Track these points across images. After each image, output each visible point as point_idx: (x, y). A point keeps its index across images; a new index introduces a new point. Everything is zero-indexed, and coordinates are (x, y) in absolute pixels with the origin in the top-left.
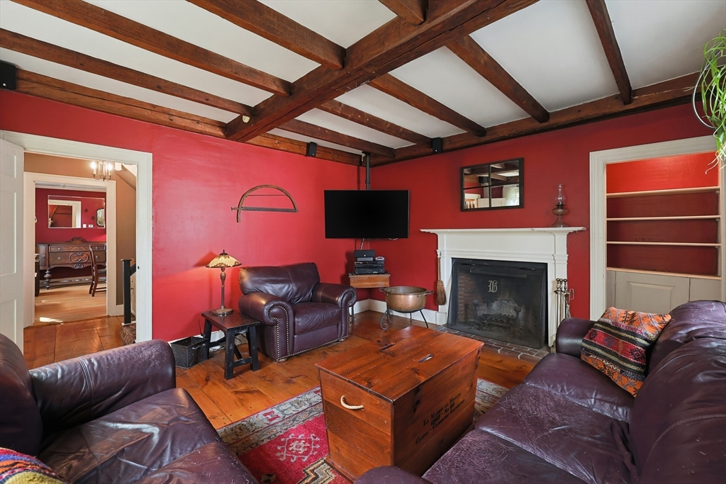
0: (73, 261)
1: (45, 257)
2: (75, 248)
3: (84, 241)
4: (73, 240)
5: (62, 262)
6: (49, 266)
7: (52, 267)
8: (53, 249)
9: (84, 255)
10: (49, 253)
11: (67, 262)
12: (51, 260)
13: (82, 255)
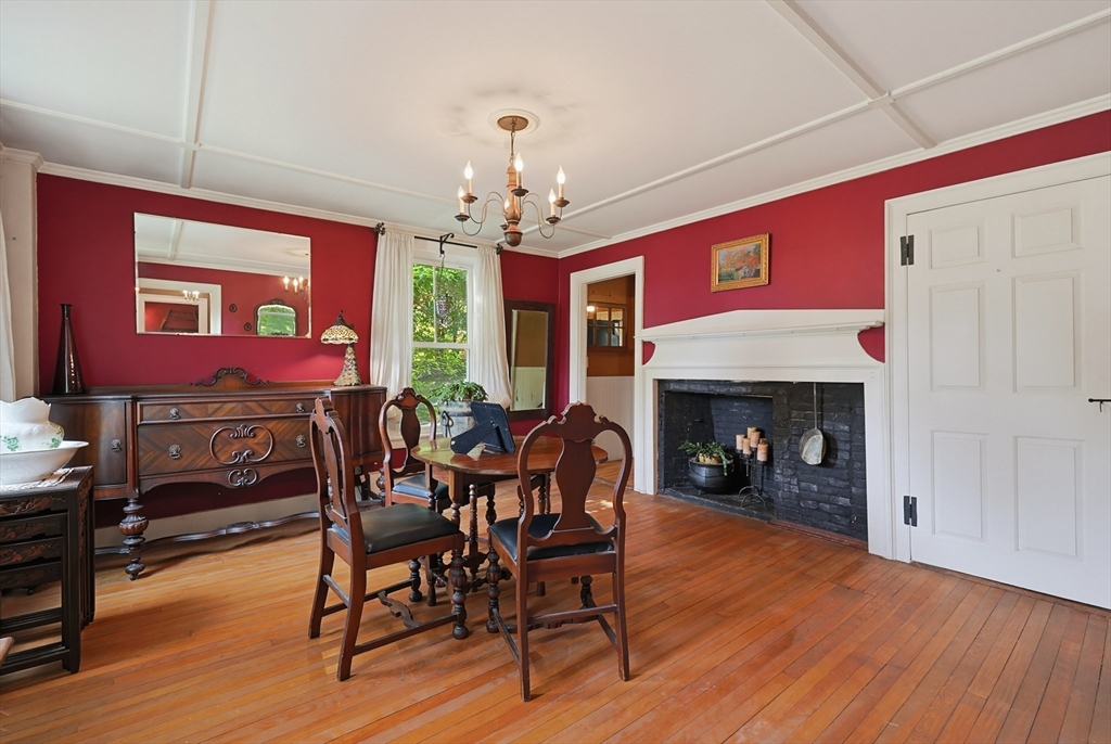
0: (223, 459)
1: (122, 448)
2: (228, 410)
3: (253, 383)
4: (217, 377)
5: (184, 463)
6: (137, 483)
7: (148, 486)
8: (151, 413)
9: (261, 435)
10: (135, 427)
11: (201, 463)
12: (144, 459)
13: (253, 433)
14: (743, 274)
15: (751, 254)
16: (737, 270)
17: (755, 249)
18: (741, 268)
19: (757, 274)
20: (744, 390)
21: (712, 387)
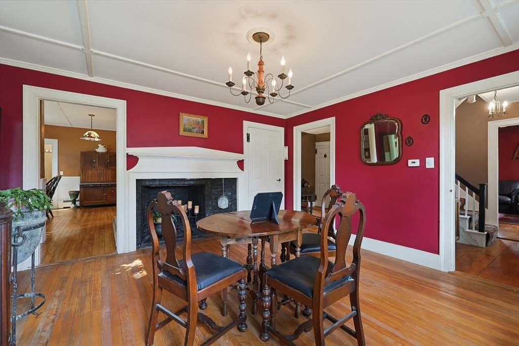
14: (196, 131)
15: (200, 123)
16: (193, 128)
17: (202, 122)
18: (195, 128)
19: (203, 132)
20: (192, 182)
21: (174, 182)
